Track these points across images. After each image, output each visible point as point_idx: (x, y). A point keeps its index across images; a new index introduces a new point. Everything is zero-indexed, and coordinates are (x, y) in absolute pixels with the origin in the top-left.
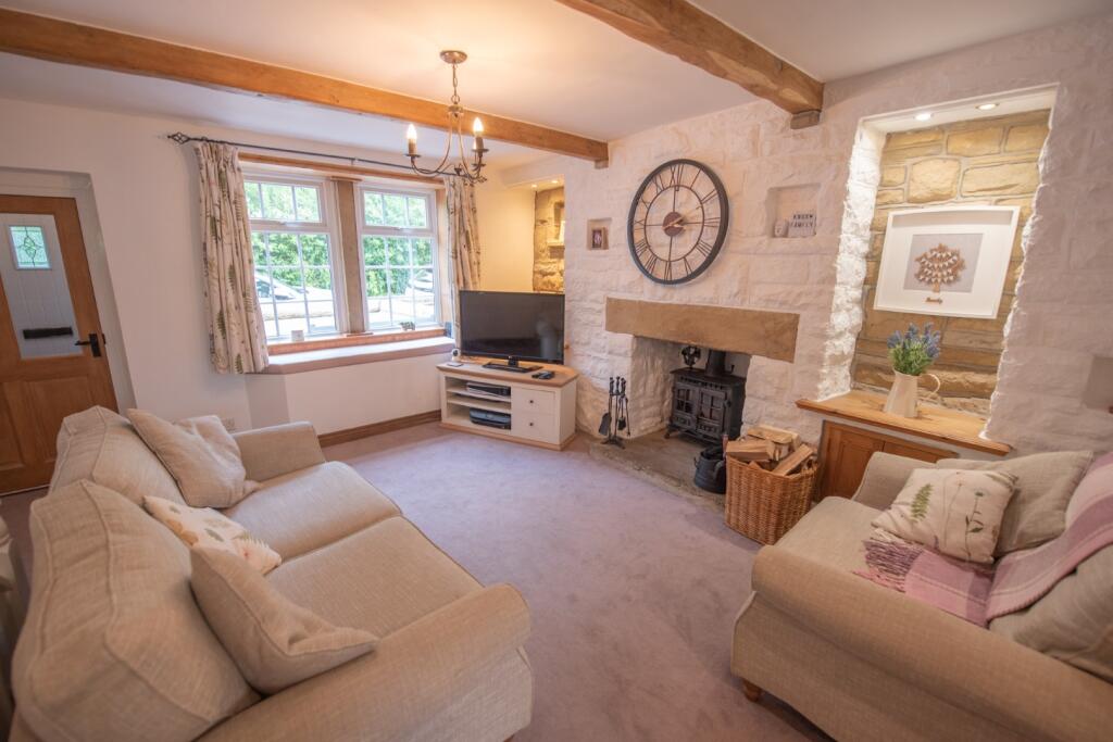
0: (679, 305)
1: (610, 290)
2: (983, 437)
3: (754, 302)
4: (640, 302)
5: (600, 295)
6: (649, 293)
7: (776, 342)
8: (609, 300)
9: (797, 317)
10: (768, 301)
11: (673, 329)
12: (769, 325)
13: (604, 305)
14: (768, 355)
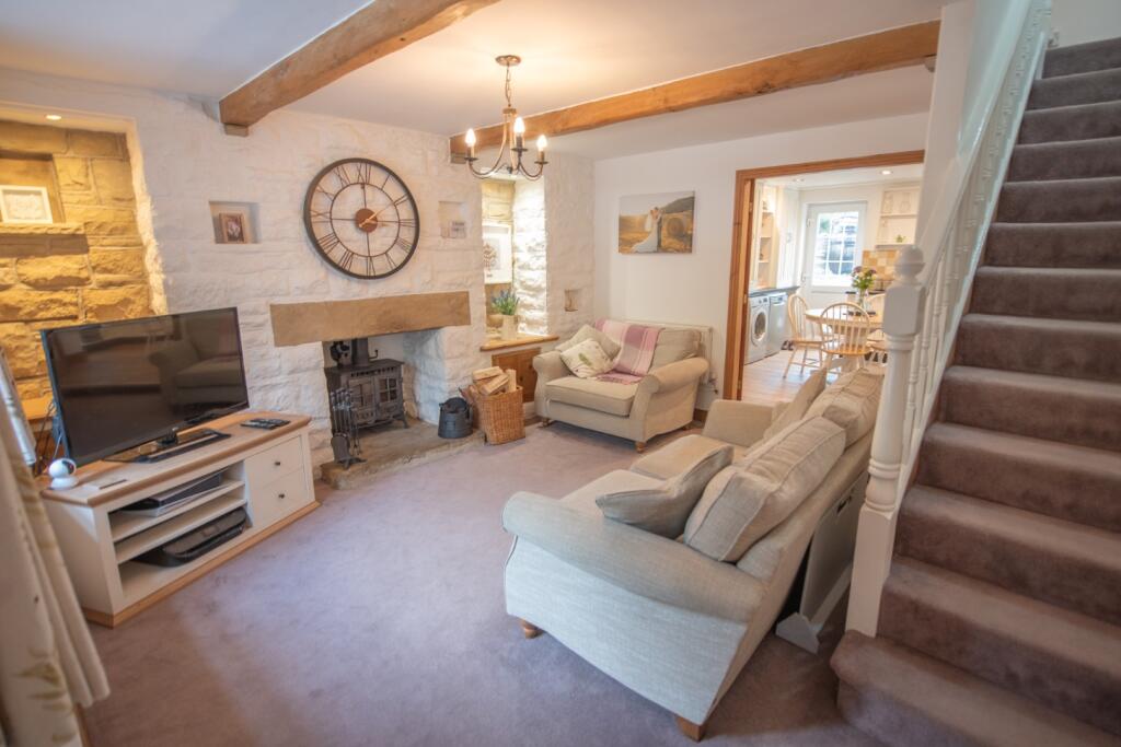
0: (375, 299)
1: (273, 295)
2: (546, 336)
3: (439, 288)
4: (326, 303)
5: (263, 304)
6: (338, 289)
7: (459, 314)
8: (273, 308)
9: (467, 293)
10: (451, 284)
11: (373, 324)
12: (453, 302)
13: (268, 316)
14: (456, 324)
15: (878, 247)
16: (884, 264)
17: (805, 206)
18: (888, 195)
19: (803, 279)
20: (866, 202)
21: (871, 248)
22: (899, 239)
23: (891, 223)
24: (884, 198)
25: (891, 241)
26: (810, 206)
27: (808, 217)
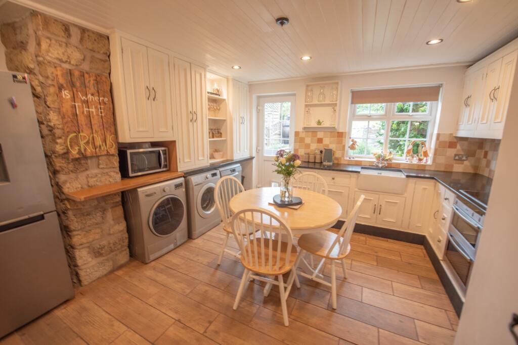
15: (305, 128)
16: (309, 142)
17: (254, 96)
18: (309, 88)
19: (258, 151)
20: (294, 95)
21: (300, 129)
22: (319, 123)
23: (314, 111)
24: (307, 90)
25: (314, 124)
26: (259, 97)
27: (258, 105)
